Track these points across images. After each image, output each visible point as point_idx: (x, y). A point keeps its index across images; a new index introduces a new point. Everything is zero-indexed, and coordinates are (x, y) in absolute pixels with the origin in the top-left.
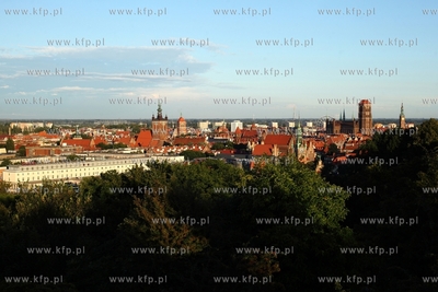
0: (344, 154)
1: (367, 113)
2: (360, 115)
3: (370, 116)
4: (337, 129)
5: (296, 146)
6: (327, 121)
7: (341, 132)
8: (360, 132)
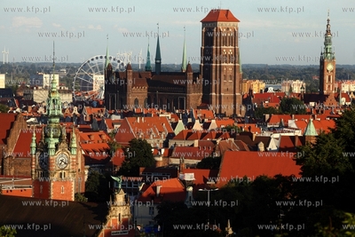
0: (172, 172)
1: (227, 50)
2: (207, 55)
8: (206, 101)
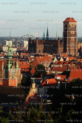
0: (52, 76)
1: (73, 32)
2: (65, 34)
3: (75, 35)
4: (40, 48)
5: (6, 68)
6: (30, 40)
7: (44, 51)
8: (65, 51)
